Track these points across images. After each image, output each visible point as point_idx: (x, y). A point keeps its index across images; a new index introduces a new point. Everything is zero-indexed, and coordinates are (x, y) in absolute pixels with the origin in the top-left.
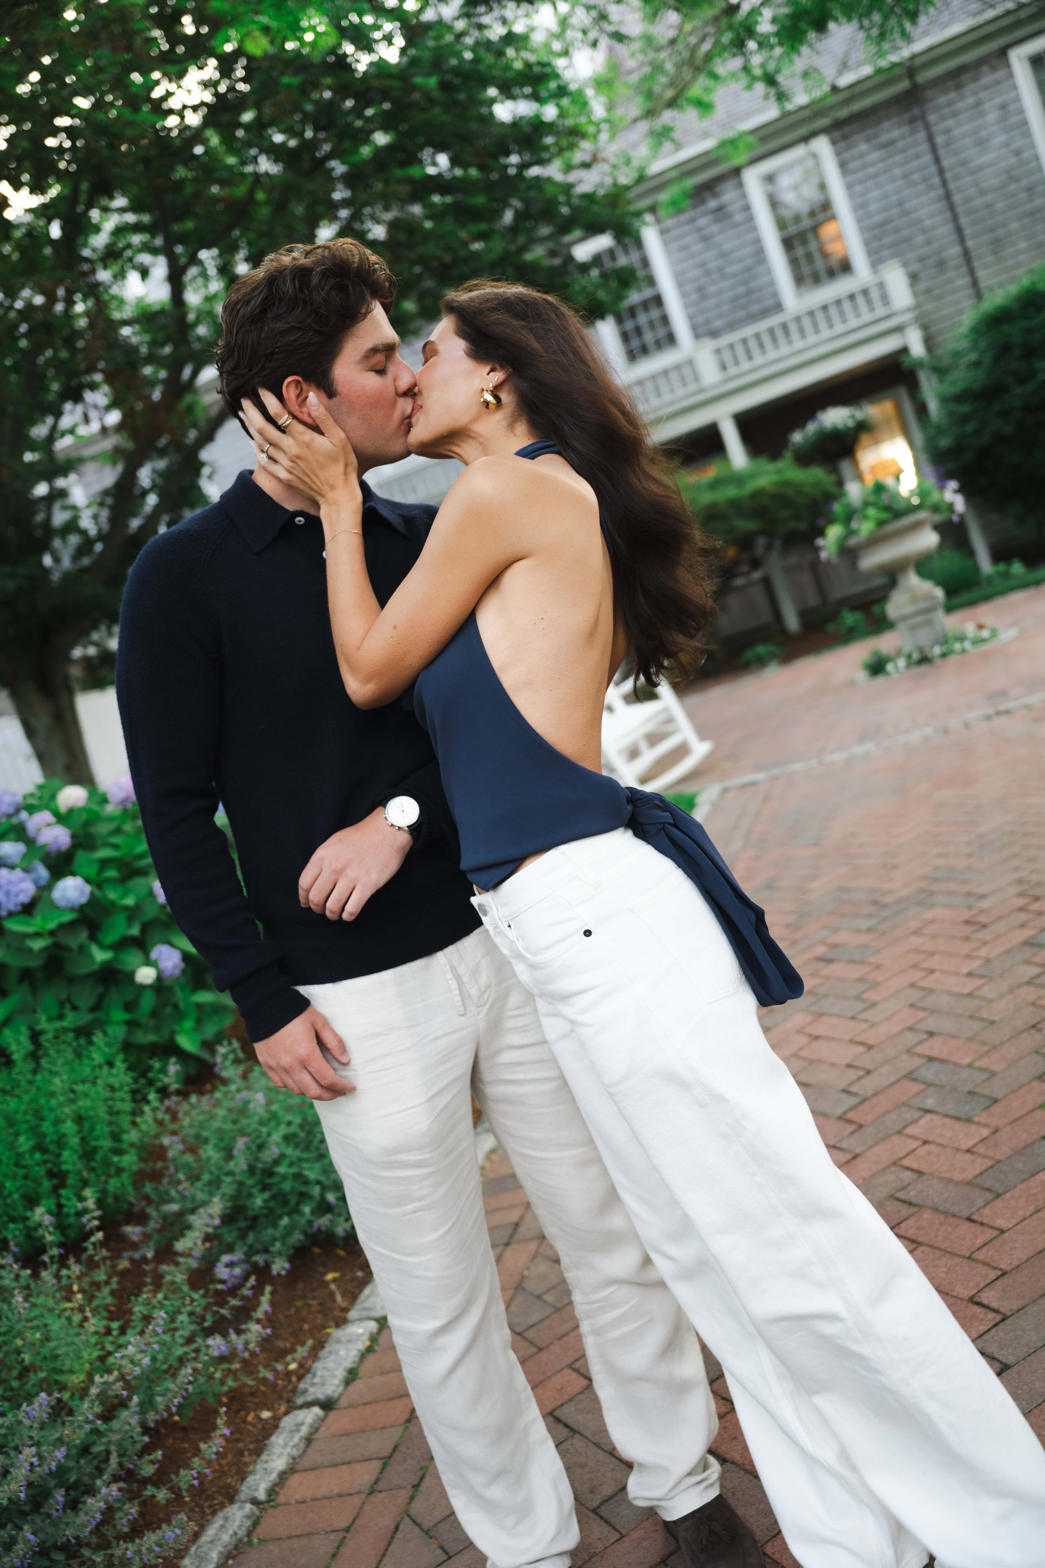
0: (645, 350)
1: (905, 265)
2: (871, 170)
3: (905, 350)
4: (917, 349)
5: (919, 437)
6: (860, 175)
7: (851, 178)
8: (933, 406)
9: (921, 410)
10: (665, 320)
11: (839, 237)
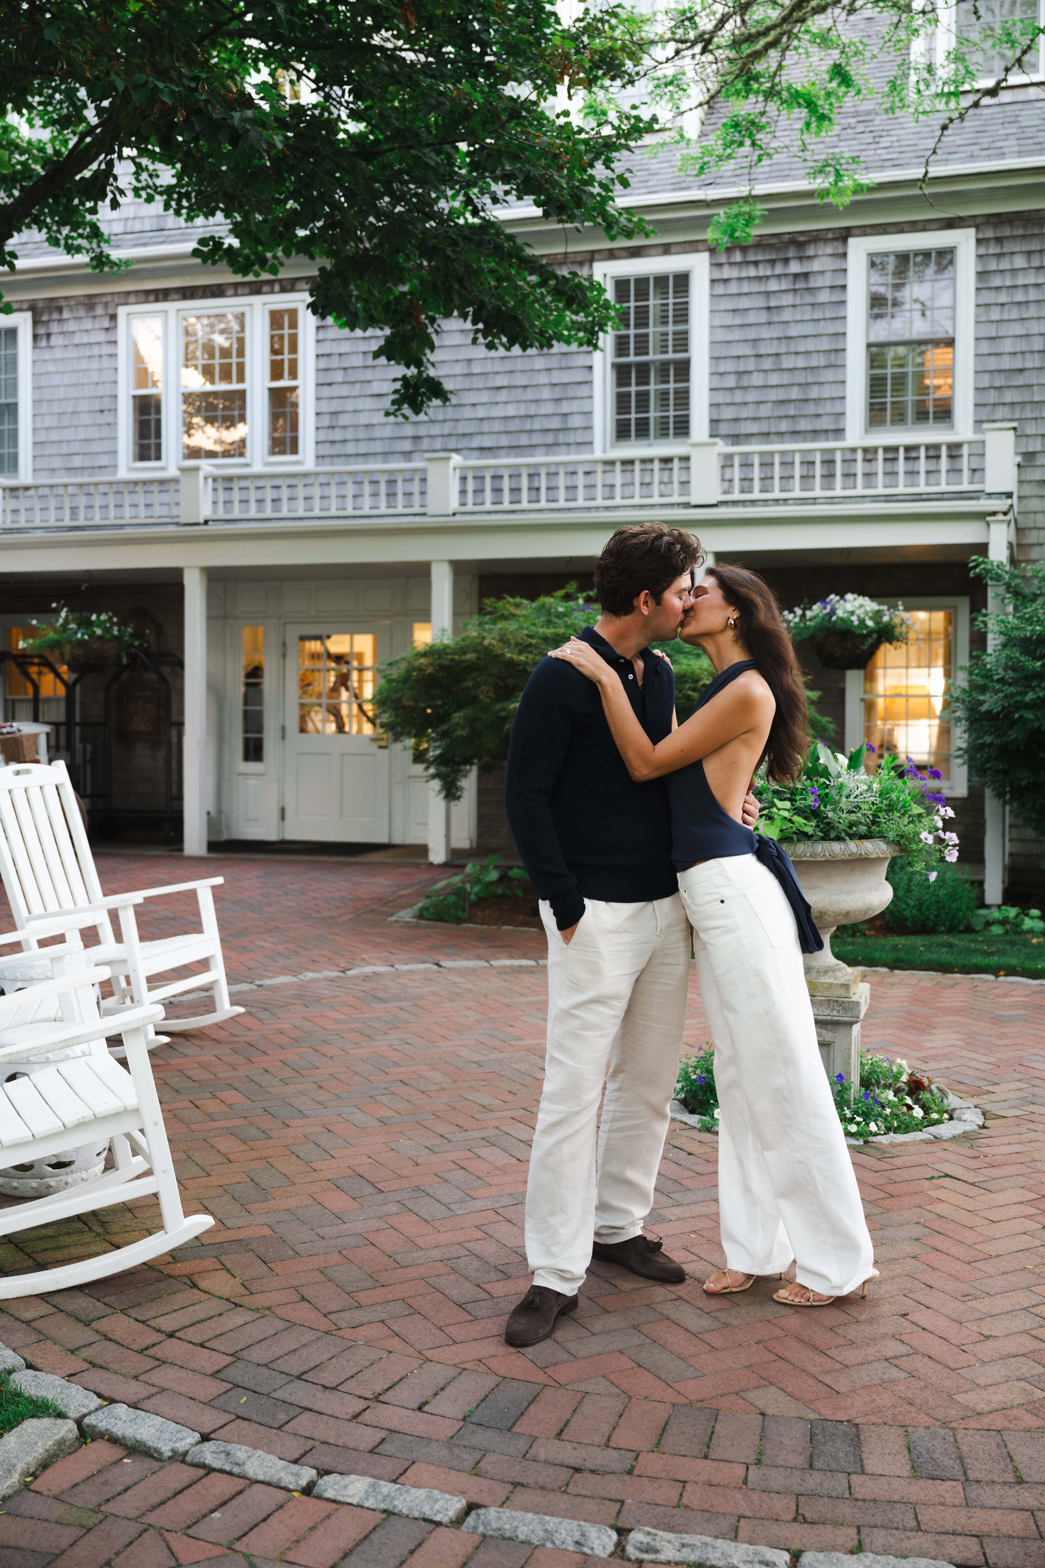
0: (643, 430)
1: (1019, 435)
2: (1019, 297)
3: (982, 549)
4: (998, 554)
5: (962, 680)
6: (1003, 298)
7: (989, 297)
8: (993, 641)
9: (979, 641)
10: (683, 398)
11: (949, 371)
